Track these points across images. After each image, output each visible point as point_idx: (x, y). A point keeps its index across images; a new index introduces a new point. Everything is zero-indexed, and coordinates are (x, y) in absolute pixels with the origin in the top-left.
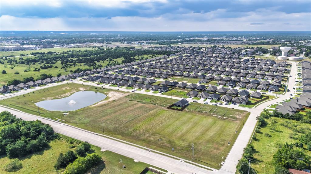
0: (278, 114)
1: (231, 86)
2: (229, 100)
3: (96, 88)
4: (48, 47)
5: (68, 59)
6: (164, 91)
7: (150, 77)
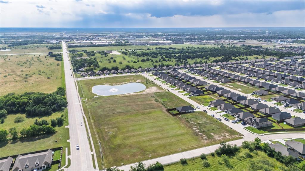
2: (242, 118)
3: (147, 82)
4: (179, 43)
5: (172, 54)
6: (194, 95)
7: (211, 80)
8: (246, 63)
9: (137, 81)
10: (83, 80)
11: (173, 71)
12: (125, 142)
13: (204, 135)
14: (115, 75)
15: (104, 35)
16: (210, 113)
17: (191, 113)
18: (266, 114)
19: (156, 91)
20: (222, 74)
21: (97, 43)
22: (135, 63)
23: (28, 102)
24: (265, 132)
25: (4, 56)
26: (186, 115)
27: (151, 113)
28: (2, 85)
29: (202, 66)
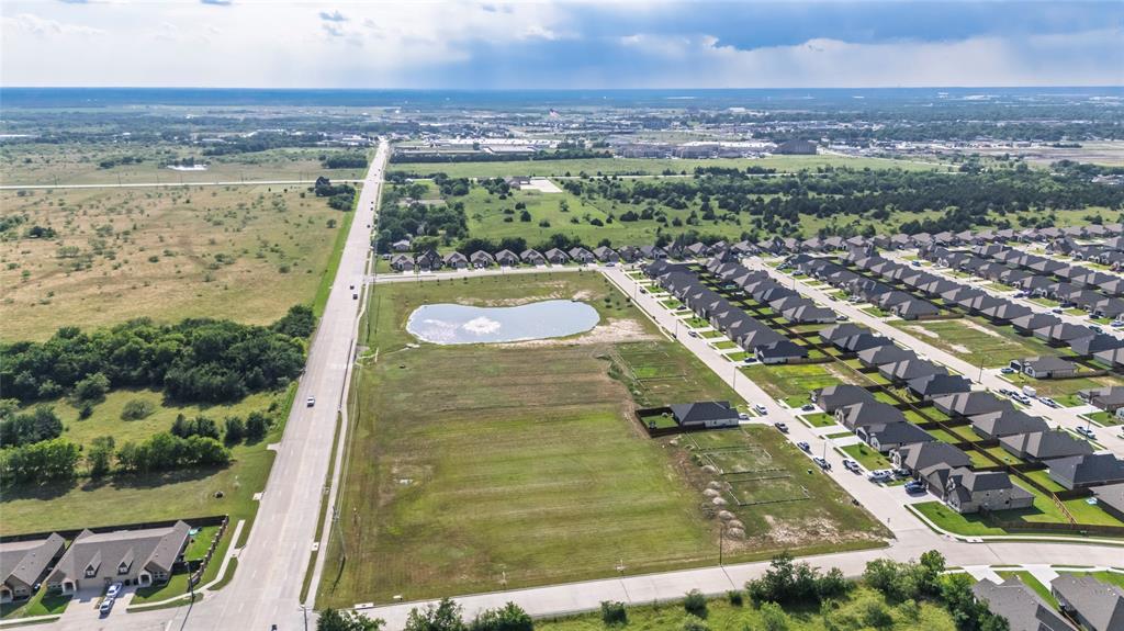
2: (913, 467)
3: (607, 300)
6: (767, 360)
7: (860, 302)
8: (1039, 239)
9: (575, 297)
10: (392, 283)
11: (722, 261)
12: (440, 518)
13: (737, 518)
14: (507, 270)
15: (533, 119)
16: (797, 435)
17: (724, 431)
18: (1025, 456)
19: (629, 336)
20: (913, 283)
21: (495, 149)
22: (595, 227)
23: (179, 351)
24: (993, 530)
25: (176, 188)
26: (702, 435)
27: (576, 417)
28: (134, 288)
29: (850, 244)
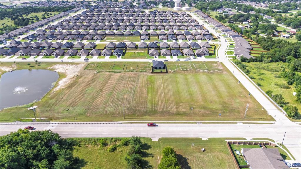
0: (245, 59)
1: (174, 40)
2: (193, 54)
3: (29, 65)
